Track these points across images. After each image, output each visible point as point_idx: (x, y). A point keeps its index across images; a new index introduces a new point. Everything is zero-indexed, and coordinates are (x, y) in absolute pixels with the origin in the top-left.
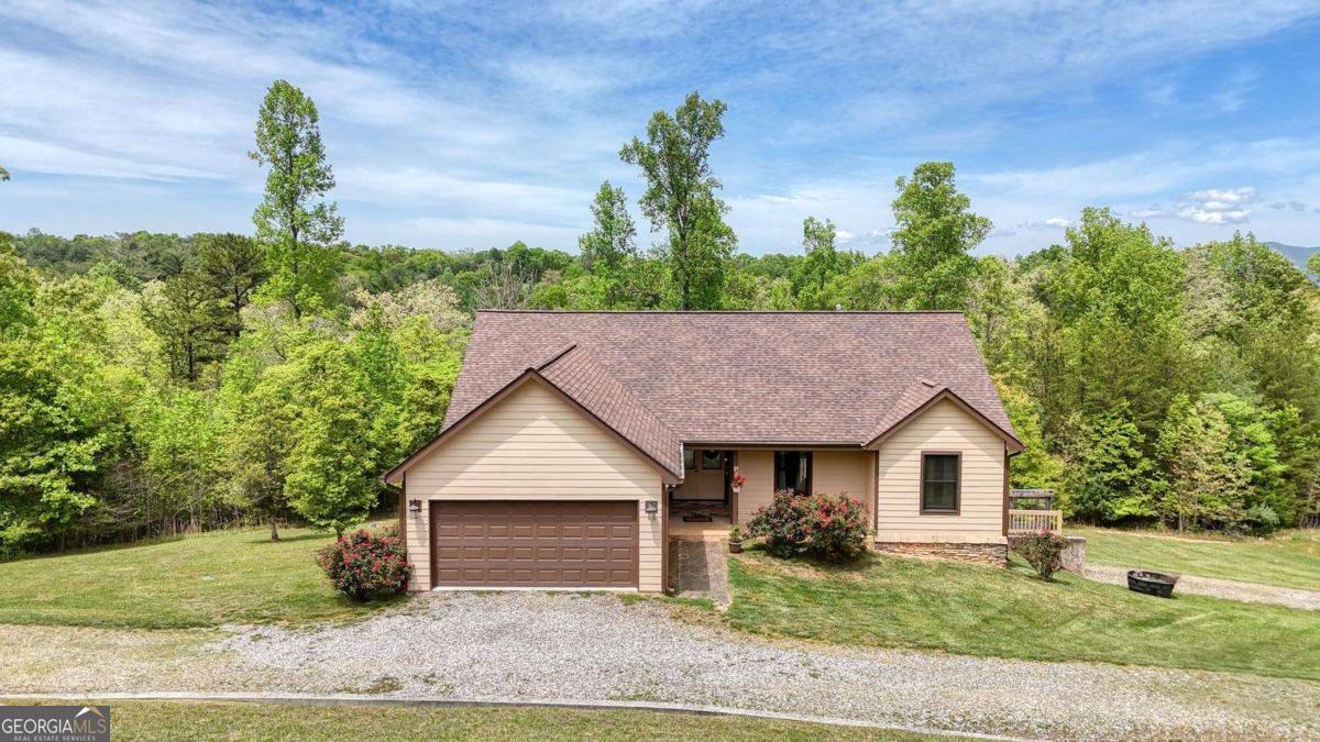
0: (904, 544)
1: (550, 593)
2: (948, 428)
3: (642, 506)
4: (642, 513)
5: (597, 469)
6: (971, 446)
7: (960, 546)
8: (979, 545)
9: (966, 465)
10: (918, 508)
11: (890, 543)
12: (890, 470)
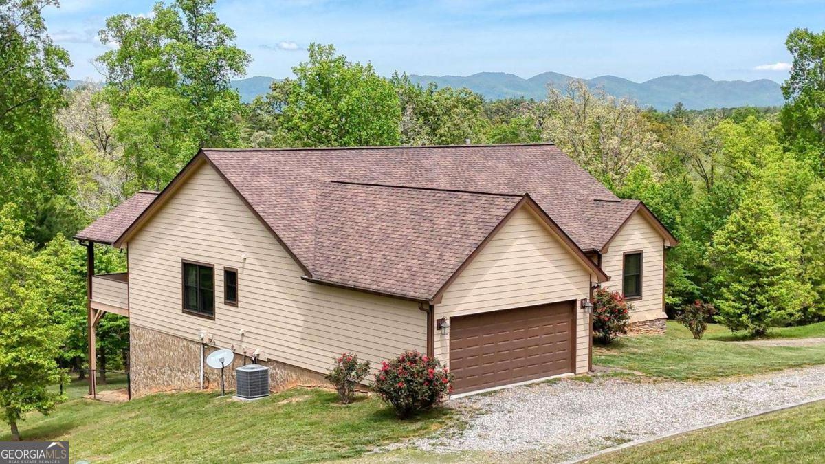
1: (526, 386)
2: (636, 232)
3: (579, 304)
4: (579, 309)
5: (553, 276)
7: (644, 323)
8: (653, 321)
9: (646, 259)
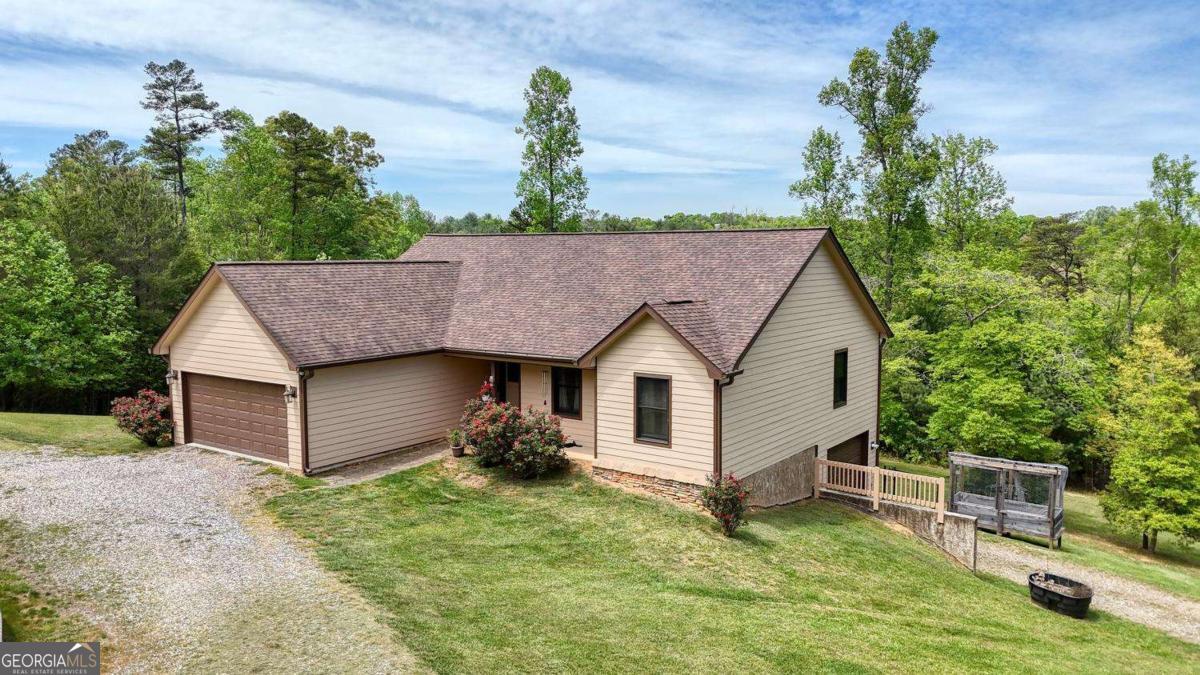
0: (617, 472)
2: (659, 348)
6: (682, 371)
7: (669, 482)
8: (688, 484)
9: (677, 390)
10: (631, 434)
11: (605, 469)
12: (608, 391)
